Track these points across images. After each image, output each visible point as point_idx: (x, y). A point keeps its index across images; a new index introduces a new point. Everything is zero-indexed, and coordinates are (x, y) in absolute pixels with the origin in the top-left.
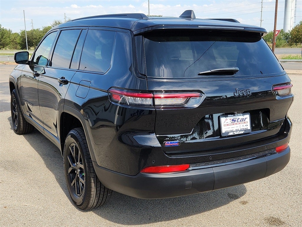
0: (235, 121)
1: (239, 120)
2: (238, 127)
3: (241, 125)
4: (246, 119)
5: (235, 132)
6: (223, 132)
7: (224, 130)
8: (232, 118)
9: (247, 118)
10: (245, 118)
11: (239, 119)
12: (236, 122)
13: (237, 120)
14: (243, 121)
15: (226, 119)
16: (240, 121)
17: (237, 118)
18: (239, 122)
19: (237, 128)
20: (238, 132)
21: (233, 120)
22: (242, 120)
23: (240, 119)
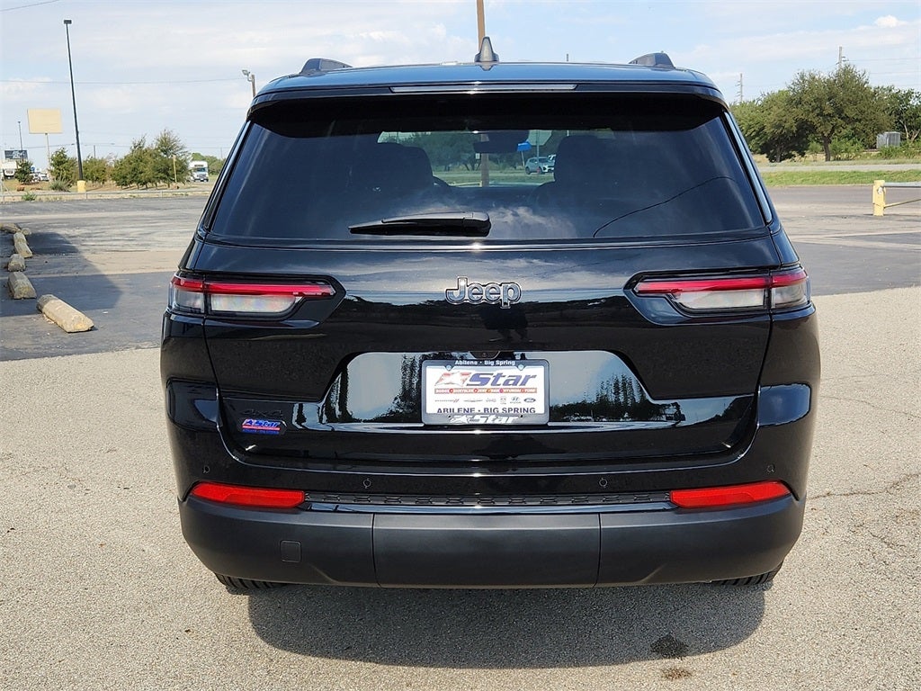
0: (485, 381)
1: (501, 381)
2: (494, 401)
3: (509, 397)
4: (530, 380)
5: (477, 417)
6: (428, 411)
7: (433, 404)
8: (473, 371)
9: (534, 376)
10: (528, 378)
11: (500, 375)
12: (488, 385)
13: (492, 379)
14: (515, 384)
15: (447, 372)
16: (506, 383)
17: (495, 374)
18: (501, 387)
19: (490, 405)
20: (493, 417)
21: (476, 377)
22: (511, 382)
23: (506, 378)
